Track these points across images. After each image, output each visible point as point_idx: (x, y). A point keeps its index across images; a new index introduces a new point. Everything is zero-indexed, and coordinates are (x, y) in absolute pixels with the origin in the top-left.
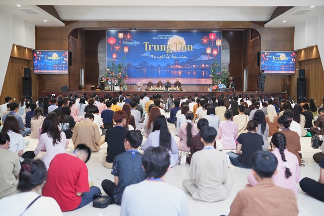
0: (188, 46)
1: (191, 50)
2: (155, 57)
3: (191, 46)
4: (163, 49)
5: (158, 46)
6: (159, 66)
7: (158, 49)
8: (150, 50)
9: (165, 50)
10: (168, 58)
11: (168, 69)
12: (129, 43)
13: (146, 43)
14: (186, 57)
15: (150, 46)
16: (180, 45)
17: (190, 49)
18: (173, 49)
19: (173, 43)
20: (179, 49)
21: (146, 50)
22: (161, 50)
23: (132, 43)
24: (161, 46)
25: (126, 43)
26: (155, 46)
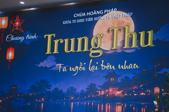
0: (142, 34)
1: (150, 44)
2: (64, 70)
3: (150, 33)
4: (83, 48)
5: (73, 40)
6: (72, 91)
7: (72, 50)
8: (56, 51)
9: (86, 49)
10: (92, 69)
11: (91, 99)
12: (17, 39)
13: (50, 36)
14: (136, 66)
15: (56, 42)
16: (121, 35)
17: (146, 42)
18: (106, 46)
19: (105, 31)
20: (119, 45)
21: (48, 52)
22: (79, 50)
23: (22, 39)
24: (80, 40)
25: (13, 39)
26: (66, 41)
